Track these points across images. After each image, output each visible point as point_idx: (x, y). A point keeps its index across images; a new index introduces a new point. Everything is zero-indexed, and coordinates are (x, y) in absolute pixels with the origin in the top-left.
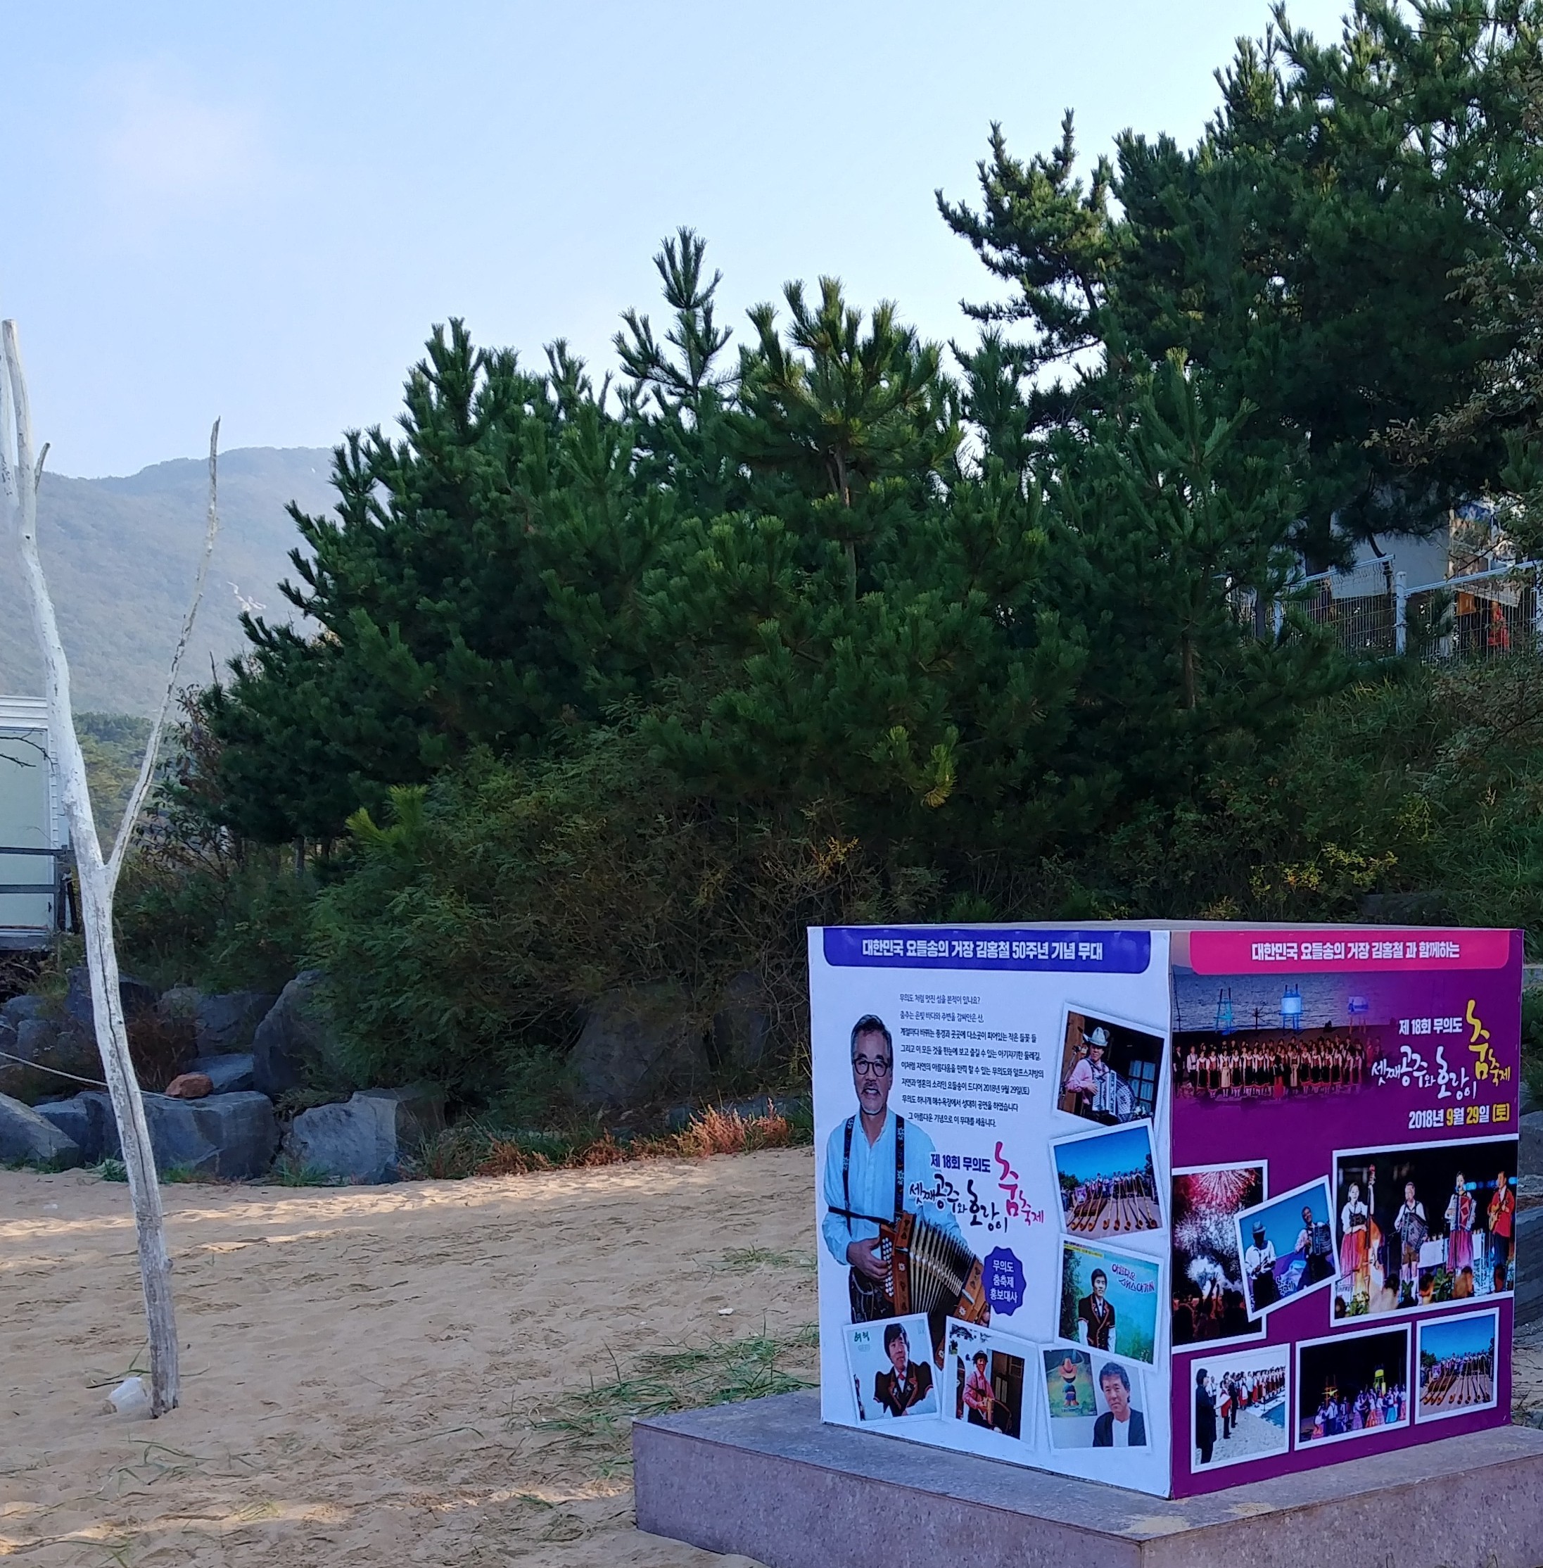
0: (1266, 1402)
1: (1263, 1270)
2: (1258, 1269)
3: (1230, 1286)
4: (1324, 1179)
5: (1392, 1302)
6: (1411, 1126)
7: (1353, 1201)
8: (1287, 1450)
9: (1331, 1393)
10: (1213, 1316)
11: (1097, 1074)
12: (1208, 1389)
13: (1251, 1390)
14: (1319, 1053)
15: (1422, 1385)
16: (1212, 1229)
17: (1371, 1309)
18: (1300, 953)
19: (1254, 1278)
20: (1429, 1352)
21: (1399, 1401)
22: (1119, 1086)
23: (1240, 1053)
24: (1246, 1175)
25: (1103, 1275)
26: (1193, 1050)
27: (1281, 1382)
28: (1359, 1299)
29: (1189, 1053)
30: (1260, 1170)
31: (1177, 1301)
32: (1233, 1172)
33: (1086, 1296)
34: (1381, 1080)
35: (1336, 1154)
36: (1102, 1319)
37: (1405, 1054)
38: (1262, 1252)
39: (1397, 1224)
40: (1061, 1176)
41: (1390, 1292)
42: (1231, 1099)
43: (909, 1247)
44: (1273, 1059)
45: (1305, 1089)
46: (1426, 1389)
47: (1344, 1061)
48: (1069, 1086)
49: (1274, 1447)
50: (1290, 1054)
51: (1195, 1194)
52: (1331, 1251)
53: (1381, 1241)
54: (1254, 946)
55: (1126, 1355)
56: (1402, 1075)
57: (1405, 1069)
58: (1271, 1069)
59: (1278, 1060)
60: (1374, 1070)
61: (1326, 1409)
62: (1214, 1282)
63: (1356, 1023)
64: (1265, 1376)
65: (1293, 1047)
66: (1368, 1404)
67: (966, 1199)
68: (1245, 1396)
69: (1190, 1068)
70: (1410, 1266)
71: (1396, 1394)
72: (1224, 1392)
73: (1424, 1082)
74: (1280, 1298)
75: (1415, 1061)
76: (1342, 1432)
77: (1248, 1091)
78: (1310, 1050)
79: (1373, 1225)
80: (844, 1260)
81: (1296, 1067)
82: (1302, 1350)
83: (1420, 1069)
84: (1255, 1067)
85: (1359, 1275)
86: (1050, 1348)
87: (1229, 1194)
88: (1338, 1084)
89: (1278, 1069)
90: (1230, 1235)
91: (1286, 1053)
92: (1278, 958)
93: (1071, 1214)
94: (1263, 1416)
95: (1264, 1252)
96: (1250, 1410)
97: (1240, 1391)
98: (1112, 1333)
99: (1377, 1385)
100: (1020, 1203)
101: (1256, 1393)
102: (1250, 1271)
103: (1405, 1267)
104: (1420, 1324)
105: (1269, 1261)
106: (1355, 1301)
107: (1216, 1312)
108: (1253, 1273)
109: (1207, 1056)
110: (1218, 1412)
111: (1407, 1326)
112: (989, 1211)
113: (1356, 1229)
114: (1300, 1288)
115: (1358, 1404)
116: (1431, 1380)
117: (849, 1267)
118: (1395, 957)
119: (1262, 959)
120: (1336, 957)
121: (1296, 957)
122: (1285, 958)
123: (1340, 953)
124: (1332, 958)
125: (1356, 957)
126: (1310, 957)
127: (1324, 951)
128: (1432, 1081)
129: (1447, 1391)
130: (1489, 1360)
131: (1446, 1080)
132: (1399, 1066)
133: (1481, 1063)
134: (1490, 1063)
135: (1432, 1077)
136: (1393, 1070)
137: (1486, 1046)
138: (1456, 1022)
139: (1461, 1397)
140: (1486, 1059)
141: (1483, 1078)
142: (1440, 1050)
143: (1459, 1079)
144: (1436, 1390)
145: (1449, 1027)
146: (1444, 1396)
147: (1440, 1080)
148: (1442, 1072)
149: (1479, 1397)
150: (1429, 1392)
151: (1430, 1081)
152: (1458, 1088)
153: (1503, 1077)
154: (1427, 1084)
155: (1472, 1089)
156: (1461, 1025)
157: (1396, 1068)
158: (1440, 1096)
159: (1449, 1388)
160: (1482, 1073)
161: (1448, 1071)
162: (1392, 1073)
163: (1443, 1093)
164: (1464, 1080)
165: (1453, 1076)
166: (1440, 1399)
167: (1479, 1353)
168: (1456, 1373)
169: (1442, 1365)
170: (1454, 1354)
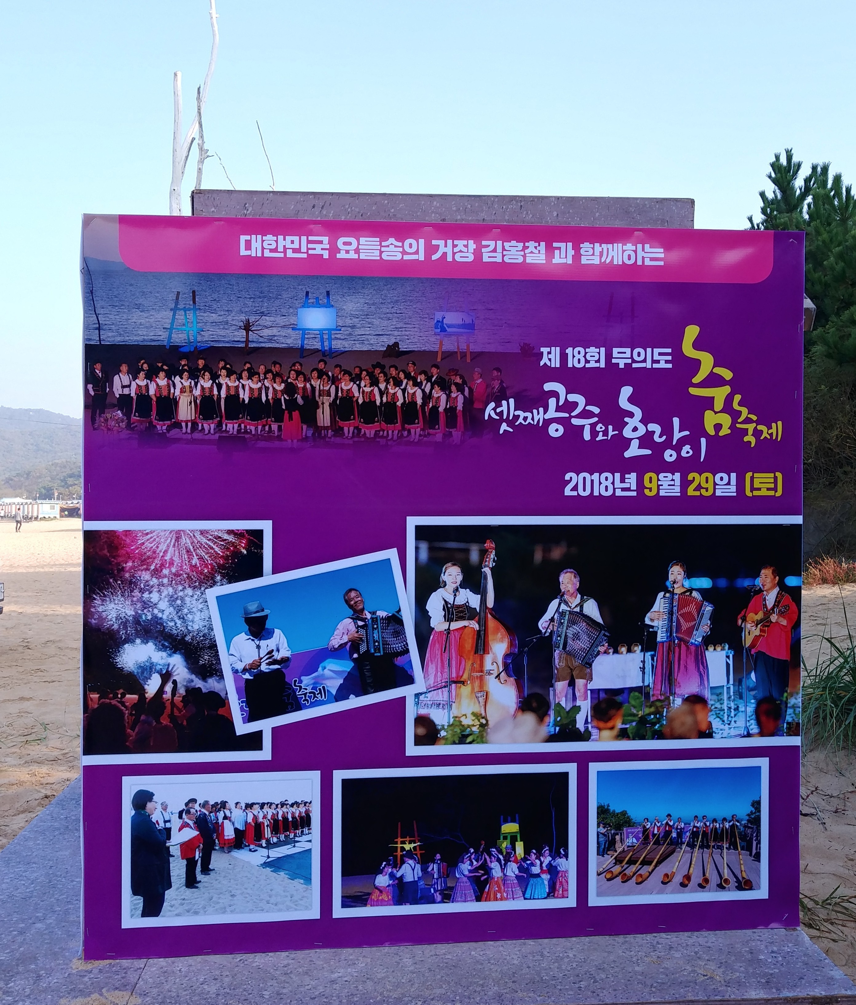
0: (270, 845)
1: (264, 667)
2: (256, 665)
3: (198, 683)
4: (392, 554)
5: (536, 732)
6: (568, 492)
7: (450, 587)
8: (314, 913)
9: (407, 847)
10: (165, 721)
12: (157, 817)
13: (241, 827)
14: (374, 382)
15: (601, 852)
16: (164, 605)
17: (492, 735)
18: (333, 250)
19: (247, 676)
20: (616, 807)
21: (552, 870)
23: (214, 377)
24: (231, 538)
26: (124, 368)
28: (466, 722)
29: (118, 372)
30: (259, 534)
31: (95, 696)
32: (202, 532)
34: (504, 427)
35: (412, 522)
37: (555, 394)
38: (263, 643)
39: (543, 624)
41: (529, 719)
42: (196, 435)
44: (280, 387)
45: (348, 430)
46: (609, 860)
47: (427, 397)
49: (288, 909)
50: (316, 383)
51: (128, 557)
52: (407, 651)
53: (511, 645)
54: (243, 238)
56: (548, 422)
57: (552, 413)
58: (277, 401)
59: (290, 389)
61: (397, 864)
62: (166, 676)
63: (449, 345)
64: (270, 812)
65: (321, 374)
66: (487, 870)
68: (229, 833)
69: (118, 391)
70: (572, 684)
71: (547, 860)
72: (185, 825)
73: (594, 433)
74: (298, 707)
75: (575, 404)
76: (433, 901)
77: (231, 427)
78: (356, 379)
79: (492, 623)
81: (327, 401)
82: (346, 783)
83: (585, 414)
84: (245, 396)
85: (465, 690)
87: (195, 561)
88: (416, 430)
89: (292, 404)
90: (198, 617)
91: (307, 379)
92: (290, 254)
94: (266, 865)
95: (267, 645)
96: (242, 855)
97: (218, 828)
99: (505, 845)
101: (252, 833)
102: (240, 666)
103: (561, 686)
104: (594, 768)
105: (278, 656)
106: (457, 722)
107: (172, 717)
108: (245, 670)
109: (151, 375)
110: (175, 851)
111: (571, 768)
113: (455, 625)
114: (342, 695)
115: (465, 867)
116: (619, 848)
118: (529, 260)
119: (259, 255)
120: (406, 257)
121: (326, 255)
122: (305, 256)
123: (417, 252)
124: (399, 257)
125: (450, 259)
126: (356, 256)
127: (383, 249)
128: (611, 433)
129: (656, 866)
130: (749, 831)
131: (642, 430)
132: (541, 410)
133: (716, 413)
134: (735, 415)
135: (610, 428)
136: (529, 415)
137: (727, 389)
138: (660, 354)
139: (688, 877)
140: (728, 408)
141: (721, 433)
142: (626, 391)
143: (667, 430)
144: (632, 862)
145: (644, 361)
146: (650, 873)
147: (627, 433)
148: (632, 422)
149: (726, 881)
150: (615, 864)
151: (605, 433)
152: (668, 444)
153: (765, 435)
154: (600, 437)
155: (696, 448)
156: (669, 358)
157: (535, 411)
158: (627, 454)
159: (659, 862)
160: (718, 427)
161: (645, 421)
162: (525, 419)
163: (634, 451)
164: (677, 435)
165: (655, 428)
166: (641, 875)
167: (725, 819)
168: (676, 843)
169: (645, 830)
170: (669, 815)
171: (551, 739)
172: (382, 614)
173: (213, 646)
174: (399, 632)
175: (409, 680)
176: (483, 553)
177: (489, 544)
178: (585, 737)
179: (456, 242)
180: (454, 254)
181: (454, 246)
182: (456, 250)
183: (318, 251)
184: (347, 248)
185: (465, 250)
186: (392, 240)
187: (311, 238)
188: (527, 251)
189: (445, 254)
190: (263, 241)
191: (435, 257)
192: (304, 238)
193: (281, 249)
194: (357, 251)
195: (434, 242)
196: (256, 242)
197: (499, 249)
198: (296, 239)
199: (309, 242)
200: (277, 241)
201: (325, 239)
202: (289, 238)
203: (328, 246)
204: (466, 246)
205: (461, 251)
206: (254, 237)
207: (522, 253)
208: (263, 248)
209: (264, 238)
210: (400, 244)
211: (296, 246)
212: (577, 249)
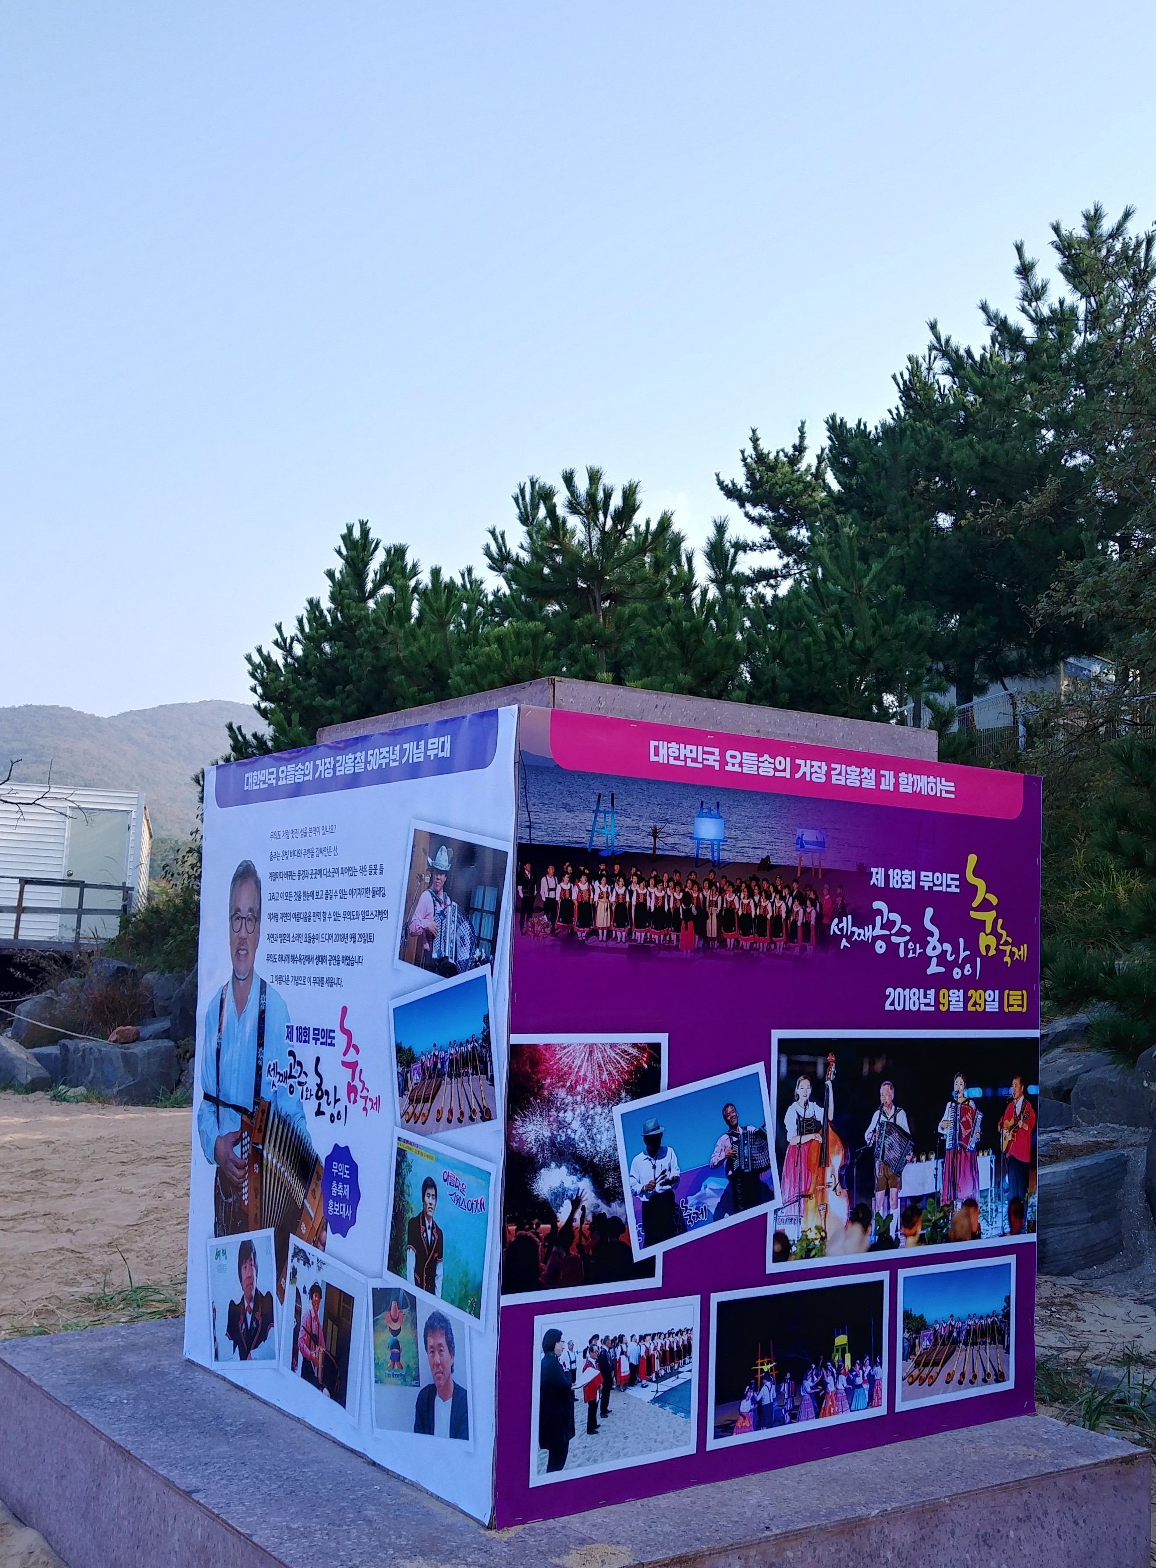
0: (659, 1379)
1: (658, 1189)
2: (651, 1186)
3: (604, 1209)
4: (758, 1067)
5: (861, 1242)
6: (888, 1007)
7: (802, 1100)
8: (691, 1449)
9: (766, 1368)
10: (574, 1252)
11: (439, 908)
12: (563, 1358)
13: (634, 1361)
14: (751, 896)
15: (905, 1358)
16: (576, 1125)
17: (830, 1249)
18: (723, 762)
19: (644, 1199)
20: (916, 1313)
21: (871, 1380)
22: (460, 922)
23: (627, 883)
24: (634, 1052)
25: (434, 1186)
26: (551, 870)
27: (686, 1350)
28: (811, 1235)
29: (545, 874)
30: (657, 1047)
31: (513, 1228)
32: (612, 1046)
33: (416, 1215)
34: (844, 943)
35: (777, 1034)
36: (430, 1248)
37: (880, 912)
38: (658, 1163)
39: (868, 1135)
40: (399, 1049)
41: (857, 1228)
42: (611, 944)
43: (263, 1144)
44: (678, 896)
45: (730, 942)
46: (911, 1363)
47: (789, 911)
48: (412, 928)
49: (672, 1446)
50: (707, 893)
51: (548, 1073)
52: (768, 1167)
53: (845, 1157)
54: (653, 743)
55: (452, 1303)
56: (875, 938)
57: (878, 931)
58: (677, 910)
59: (687, 898)
60: (834, 928)
61: (757, 1389)
62: (576, 1202)
63: (806, 862)
64: (659, 1342)
65: (712, 884)
66: (823, 1383)
67: (312, 1081)
68: (625, 1369)
69: (545, 894)
70: (887, 1194)
71: (867, 1369)
72: (588, 1365)
73: (907, 951)
74: (684, 1229)
75: (894, 923)
76: (783, 1423)
77: (639, 936)
78: (737, 891)
79: (832, 1135)
80: (212, 1159)
81: (715, 911)
82: (720, 1305)
83: (901, 933)
84: (651, 904)
85: (811, 1203)
86: (379, 1284)
87: (605, 1076)
88: (780, 943)
89: (687, 912)
90: (605, 1136)
91: (700, 890)
92: (690, 763)
93: (406, 1099)
94: (655, 1400)
95: (661, 1164)
96: (635, 1392)
97: (616, 1364)
98: (440, 1270)
99: (837, 1357)
100: (359, 1086)
101: (644, 1368)
102: (638, 1188)
103: (880, 1195)
104: (902, 1273)
105: (670, 1176)
106: (804, 1238)
107: (580, 1246)
108: (643, 1192)
109: (574, 880)
110: (579, 1394)
111: (884, 1276)
112: (332, 1099)
113: (806, 1138)
114: (718, 1216)
115: (808, 1384)
116: (918, 1351)
117: (215, 1166)
118: (864, 785)
119: (666, 762)
120: (777, 774)
121: (717, 766)
122: (700, 766)
123: (784, 770)
124: (771, 774)
125: (808, 779)
126: (739, 770)
127: (760, 764)
128: (918, 951)
129: (942, 1366)
130: (1003, 1325)
131: (938, 951)
132: (870, 926)
133: (987, 935)
134: (999, 937)
135: (918, 945)
136: (861, 931)
137: (993, 914)
138: (952, 879)
139: (963, 1375)
140: (994, 932)
141: (990, 954)
142: (929, 912)
143: (956, 951)
144: (926, 1365)
145: (941, 885)
146: (938, 1374)
147: (929, 952)
148: (933, 941)
149: (989, 1375)
150: (915, 1368)
151: (914, 952)
152: (955, 964)
153: (1017, 956)
154: (911, 955)
155: (974, 967)
156: (958, 883)
157: (866, 928)
158: (930, 971)
159: (944, 1363)
160: (988, 948)
161: (941, 941)
162: (859, 935)
163: (934, 969)
164: (963, 954)
165: (947, 947)
166: (931, 1377)
167: (988, 1316)
168: (956, 1342)
169: (935, 1331)
170: (952, 1316)
171: (873, 1248)
172: (751, 1129)
173: (617, 1168)
174: (764, 1148)
175: (770, 1196)
176: (827, 1065)
177: (831, 1058)
178: (894, 1244)
179: (813, 763)
180: (811, 774)
181: (812, 766)
182: (813, 770)
183: (711, 763)
184: (733, 761)
185: (819, 771)
186: (766, 757)
187: (706, 749)
188: (863, 776)
189: (805, 773)
190: (668, 748)
191: (798, 776)
192: (700, 748)
193: (682, 758)
194: (741, 765)
195: (798, 761)
196: (663, 746)
197: (843, 773)
198: (694, 748)
199: (704, 752)
200: (679, 749)
201: (716, 751)
202: (689, 747)
203: (718, 758)
204: (820, 767)
205: (816, 772)
206: (661, 742)
207: (859, 778)
208: (668, 756)
209: (670, 745)
210: (772, 761)
211: (694, 755)
212: (896, 777)
